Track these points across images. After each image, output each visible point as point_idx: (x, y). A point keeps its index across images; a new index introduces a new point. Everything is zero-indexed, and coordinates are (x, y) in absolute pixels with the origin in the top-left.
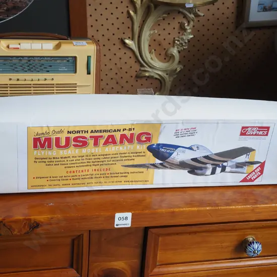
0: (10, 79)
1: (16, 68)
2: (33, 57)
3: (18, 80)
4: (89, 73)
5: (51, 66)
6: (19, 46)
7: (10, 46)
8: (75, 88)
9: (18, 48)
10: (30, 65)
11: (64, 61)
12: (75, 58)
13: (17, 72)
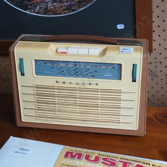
0: (57, 82)
1: (63, 71)
2: (79, 62)
3: (64, 83)
4: (134, 81)
5: (96, 72)
6: (66, 51)
7: (59, 51)
8: (120, 94)
9: (66, 53)
10: (76, 69)
11: (110, 67)
12: (120, 65)
13: (64, 75)
